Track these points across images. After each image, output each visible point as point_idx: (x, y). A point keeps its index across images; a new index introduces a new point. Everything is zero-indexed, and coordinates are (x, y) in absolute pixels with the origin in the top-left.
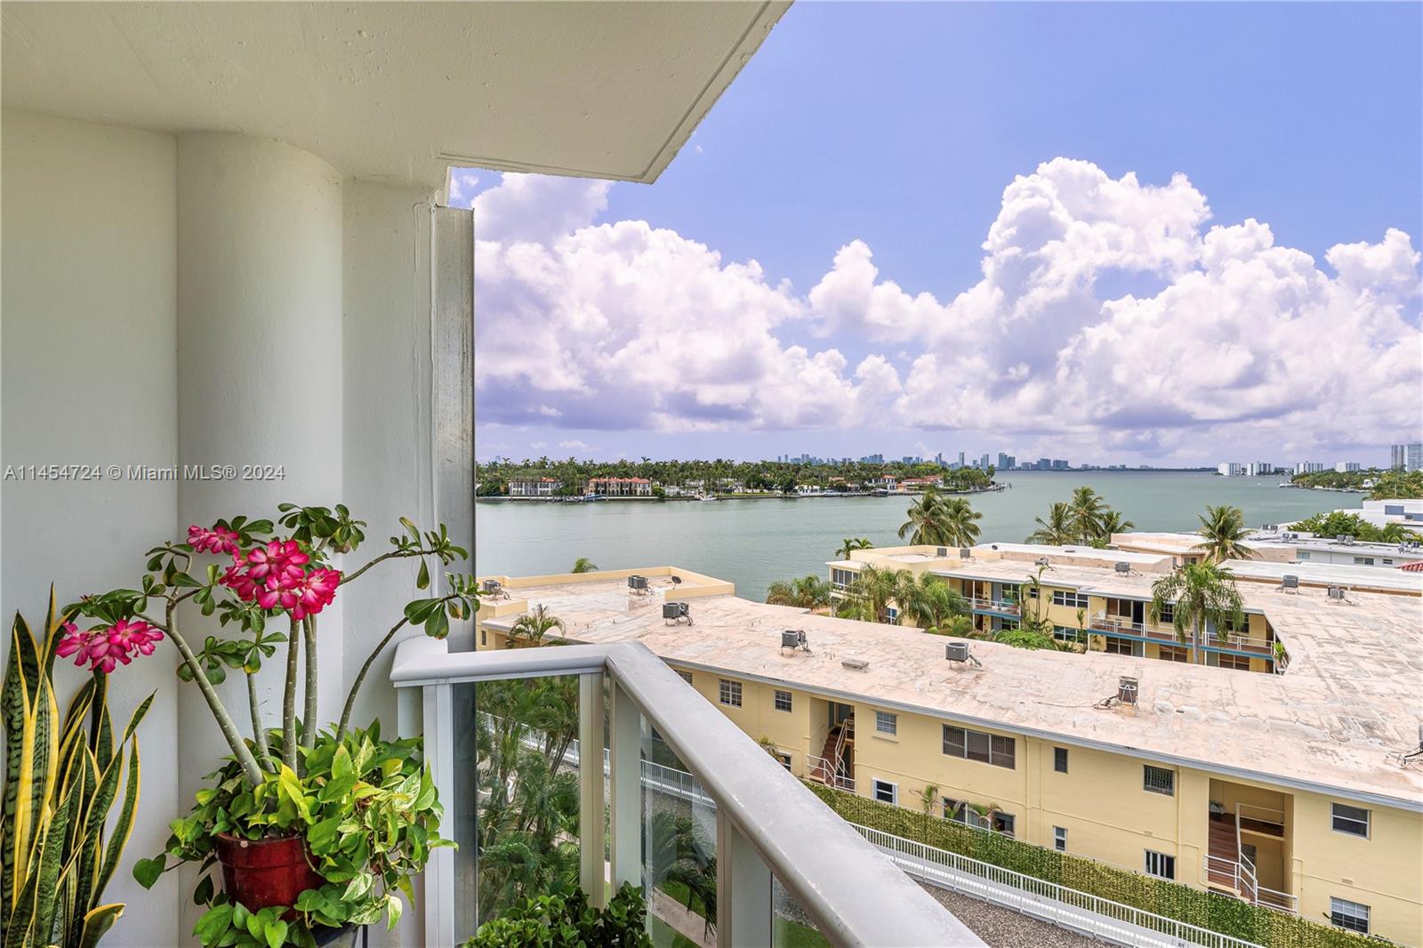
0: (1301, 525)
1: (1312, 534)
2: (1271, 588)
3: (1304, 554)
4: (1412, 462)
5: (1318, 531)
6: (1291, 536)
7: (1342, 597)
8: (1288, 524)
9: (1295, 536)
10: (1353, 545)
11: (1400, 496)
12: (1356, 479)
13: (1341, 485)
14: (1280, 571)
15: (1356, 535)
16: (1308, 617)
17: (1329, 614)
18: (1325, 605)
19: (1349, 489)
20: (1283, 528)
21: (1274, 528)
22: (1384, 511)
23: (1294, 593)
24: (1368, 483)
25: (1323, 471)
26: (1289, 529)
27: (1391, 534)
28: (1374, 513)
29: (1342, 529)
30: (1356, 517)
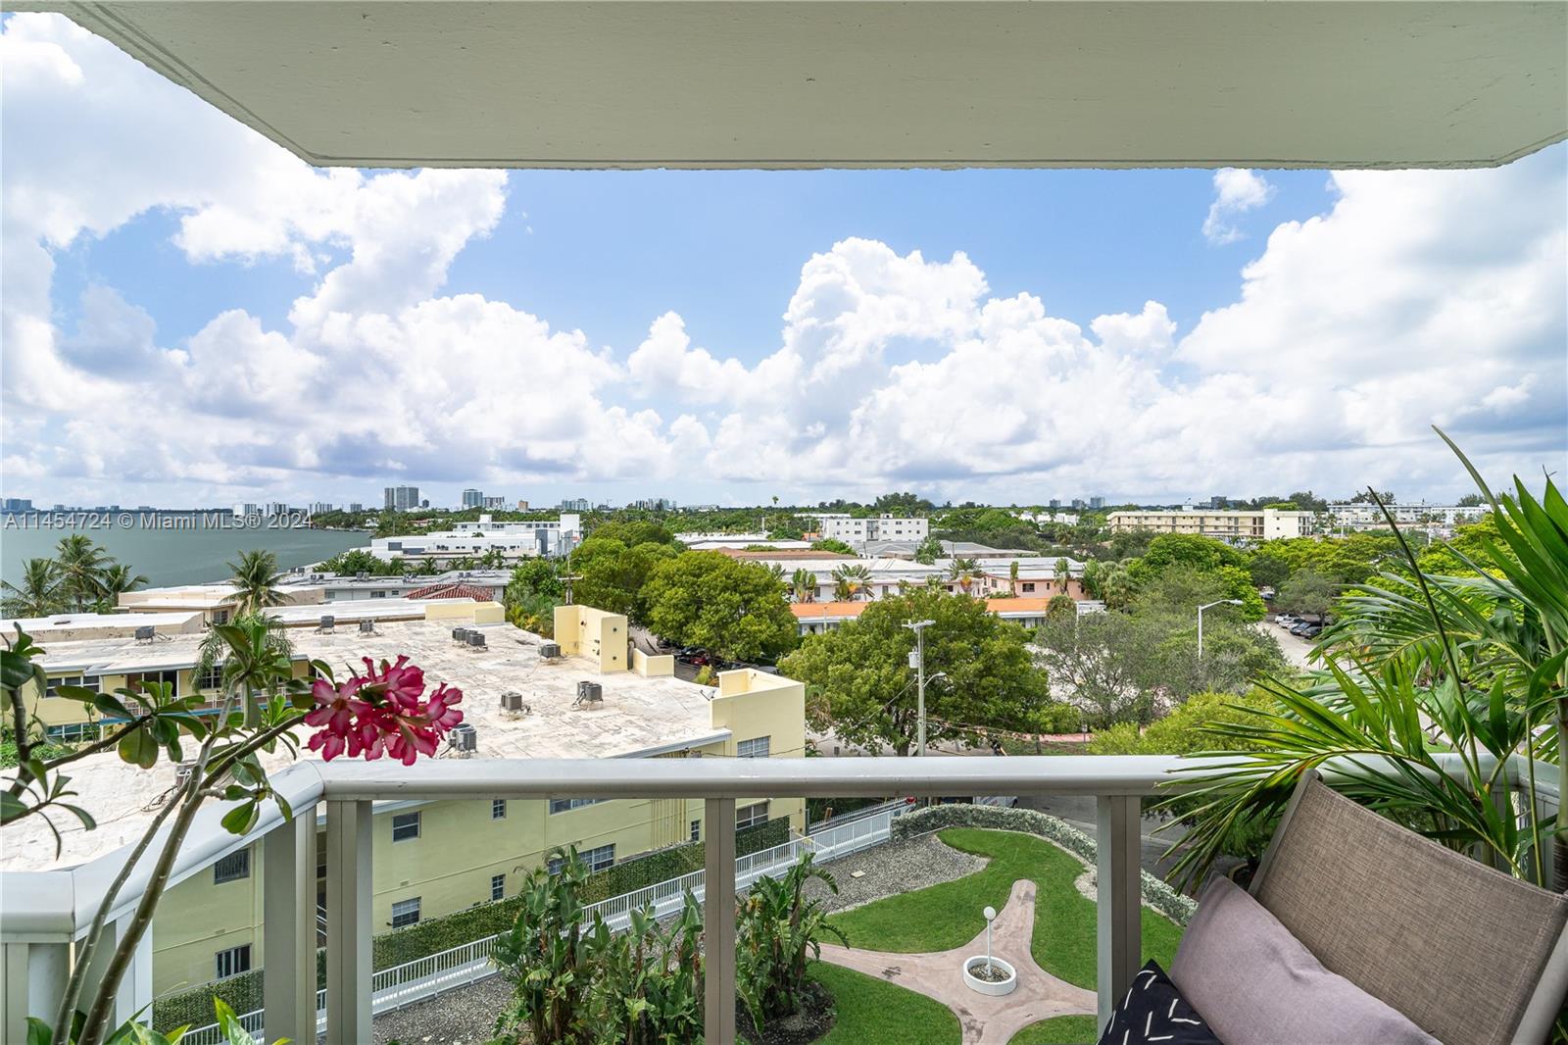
0: (325, 565)
1: (334, 574)
2: (310, 631)
3: (330, 594)
4: (399, 503)
5: (339, 570)
6: (317, 577)
7: (371, 630)
8: (313, 566)
9: (321, 577)
10: (370, 580)
11: (398, 534)
12: (360, 519)
13: (349, 525)
14: (316, 613)
15: (370, 571)
16: (346, 653)
17: (363, 648)
18: (358, 640)
19: (355, 529)
20: (309, 569)
21: (302, 571)
22: (387, 547)
23: (330, 633)
24: (369, 523)
25: (333, 512)
26: (315, 571)
27: (395, 569)
28: (380, 550)
29: (360, 566)
30: (369, 554)
